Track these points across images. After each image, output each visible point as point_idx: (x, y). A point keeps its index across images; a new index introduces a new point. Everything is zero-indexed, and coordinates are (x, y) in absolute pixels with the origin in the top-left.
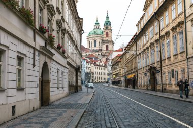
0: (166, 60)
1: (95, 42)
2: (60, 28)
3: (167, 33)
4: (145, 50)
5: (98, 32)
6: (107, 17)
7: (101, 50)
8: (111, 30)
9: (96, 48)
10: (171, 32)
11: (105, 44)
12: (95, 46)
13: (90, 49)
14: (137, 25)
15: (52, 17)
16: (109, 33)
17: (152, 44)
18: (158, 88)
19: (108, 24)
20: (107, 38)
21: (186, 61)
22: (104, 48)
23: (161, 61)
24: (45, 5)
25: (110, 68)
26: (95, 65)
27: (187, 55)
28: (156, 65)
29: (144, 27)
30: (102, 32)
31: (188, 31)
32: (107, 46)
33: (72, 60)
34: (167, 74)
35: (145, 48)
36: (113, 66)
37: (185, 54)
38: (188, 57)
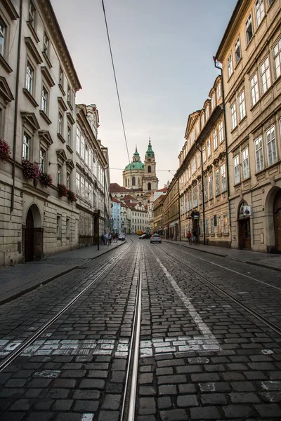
0: (209, 203)
1: (134, 179)
2: (63, 160)
3: (209, 168)
4: (187, 190)
5: (138, 166)
6: (150, 146)
7: (141, 190)
8: (155, 163)
9: (134, 188)
10: (213, 166)
11: (147, 182)
12: (134, 184)
13: (127, 188)
14: (180, 157)
15: (48, 147)
16: (152, 167)
17: (194, 182)
18: (202, 239)
19: (150, 155)
20: (150, 174)
21: (228, 204)
22: (145, 187)
23: (204, 204)
24: (34, 132)
25: (150, 213)
26: (133, 209)
27: (229, 196)
28: (198, 210)
29: (186, 158)
30: (143, 166)
31: (229, 164)
32: (149, 185)
33: (86, 202)
34: (209, 222)
35: (187, 187)
36: (154, 211)
37: (226, 195)
38: (230, 198)
